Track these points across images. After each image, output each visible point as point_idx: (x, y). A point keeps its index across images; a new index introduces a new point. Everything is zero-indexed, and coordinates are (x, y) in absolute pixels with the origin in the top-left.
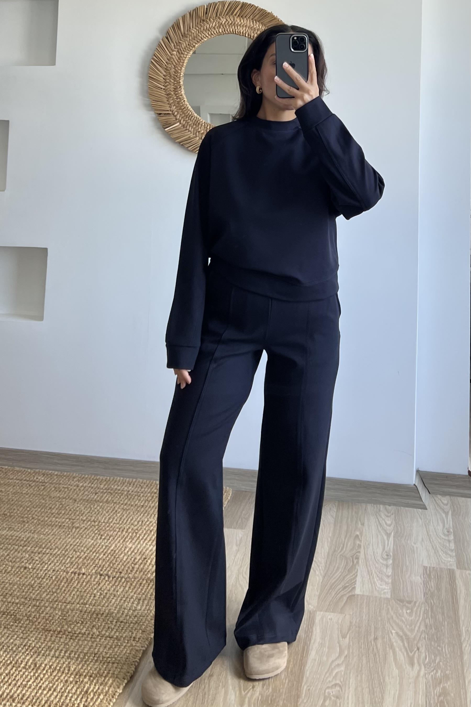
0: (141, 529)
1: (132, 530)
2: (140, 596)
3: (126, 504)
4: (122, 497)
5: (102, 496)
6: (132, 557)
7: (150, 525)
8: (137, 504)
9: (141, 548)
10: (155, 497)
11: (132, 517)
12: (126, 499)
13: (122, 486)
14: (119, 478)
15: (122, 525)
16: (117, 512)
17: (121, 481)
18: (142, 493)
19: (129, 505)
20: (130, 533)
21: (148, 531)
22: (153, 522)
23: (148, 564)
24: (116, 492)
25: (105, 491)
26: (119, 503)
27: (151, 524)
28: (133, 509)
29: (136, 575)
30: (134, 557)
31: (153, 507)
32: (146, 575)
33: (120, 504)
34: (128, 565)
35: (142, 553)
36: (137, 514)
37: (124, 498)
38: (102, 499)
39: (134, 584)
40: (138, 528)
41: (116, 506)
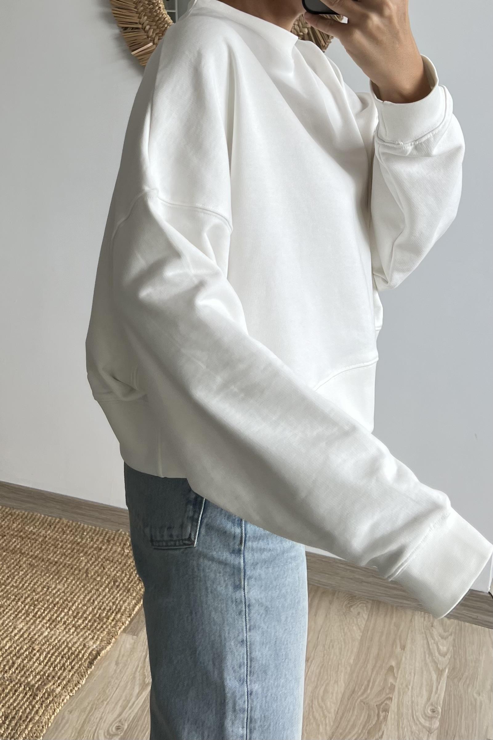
0: (43, 600)
1: (31, 600)
2: (9, 711)
3: (36, 557)
4: (34, 546)
5: (9, 542)
6: (18, 645)
7: (56, 596)
8: (50, 559)
9: (35, 632)
10: (75, 551)
11: (37, 578)
12: (39, 548)
13: (40, 529)
14: (39, 515)
15: (21, 591)
16: (21, 569)
17: (40, 520)
18: (62, 541)
19: (40, 558)
20: (27, 604)
21: (51, 603)
22: (61, 591)
23: (35, 658)
24: (29, 536)
25: (16, 534)
26: (28, 554)
27: (59, 593)
28: (42, 566)
29: (14, 675)
30: (20, 646)
31: (69, 565)
32: (26, 678)
33: (28, 557)
34: (9, 657)
35: (33, 640)
36: (45, 575)
37: (37, 548)
38: (8, 546)
39: (7, 691)
40: (40, 597)
41: (22, 559)
